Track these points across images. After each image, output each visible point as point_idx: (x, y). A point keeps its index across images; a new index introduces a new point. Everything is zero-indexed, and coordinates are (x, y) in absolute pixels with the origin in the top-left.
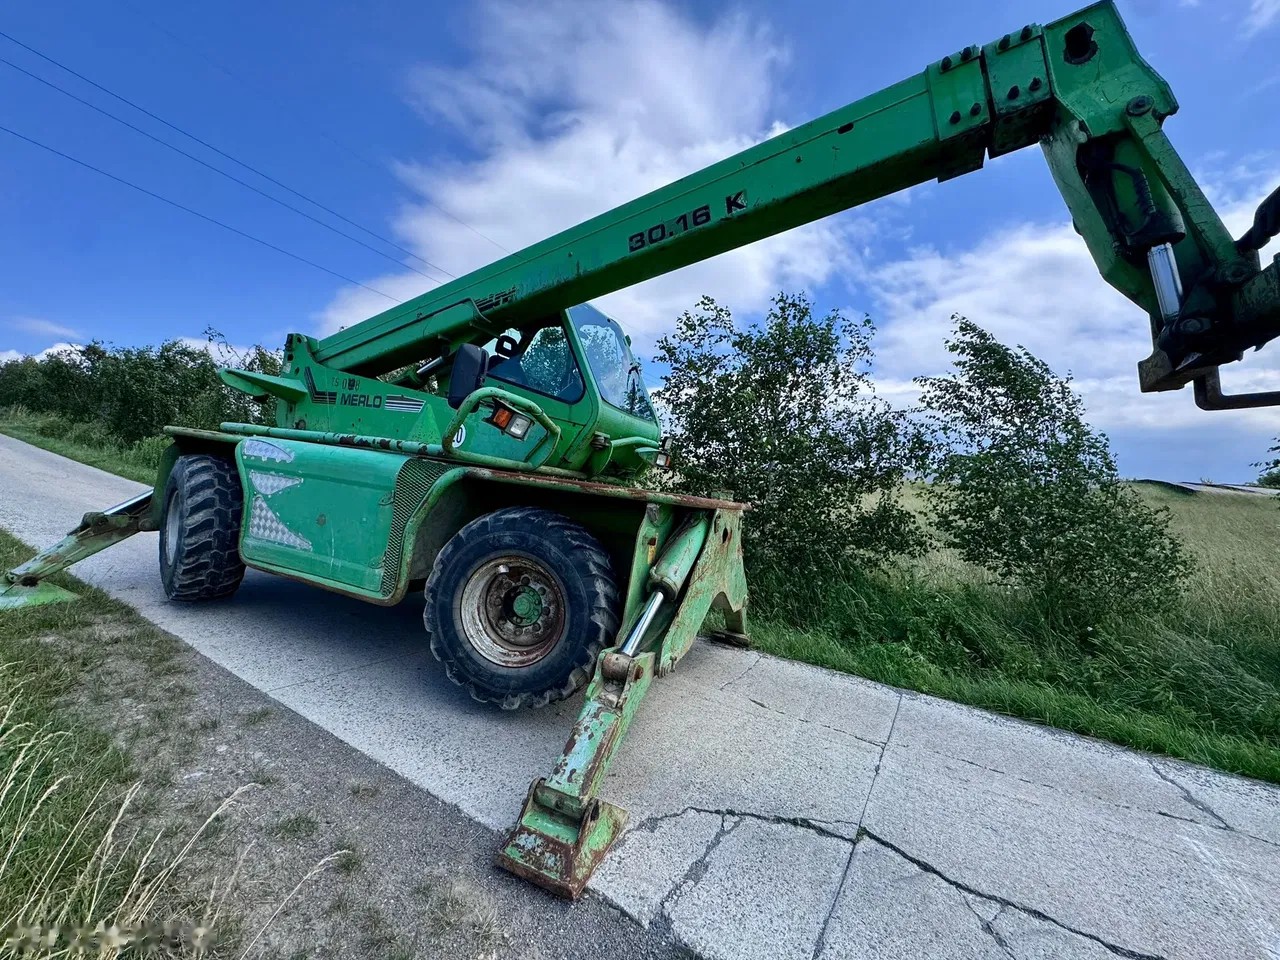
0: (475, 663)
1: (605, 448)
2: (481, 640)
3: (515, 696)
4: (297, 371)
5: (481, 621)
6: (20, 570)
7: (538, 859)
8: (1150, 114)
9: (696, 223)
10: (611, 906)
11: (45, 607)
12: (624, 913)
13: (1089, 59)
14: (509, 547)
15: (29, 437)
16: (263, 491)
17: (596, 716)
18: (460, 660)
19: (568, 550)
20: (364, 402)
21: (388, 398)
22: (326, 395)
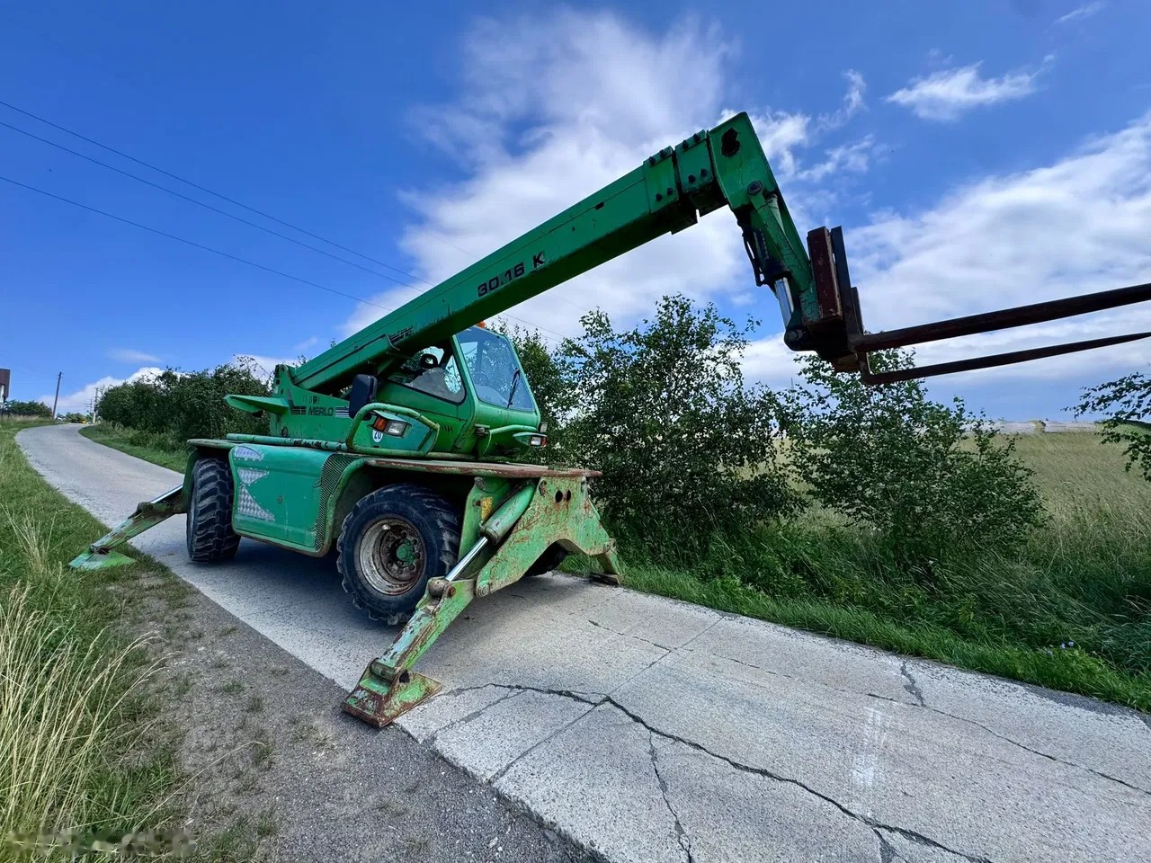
0: (369, 593)
1: (485, 436)
2: (374, 577)
3: (394, 615)
4: (282, 392)
5: (375, 564)
6: (97, 544)
7: (364, 704)
8: (761, 193)
9: (517, 276)
10: (404, 732)
11: (113, 568)
12: (410, 735)
13: (735, 153)
14: (387, 511)
15: (122, 447)
16: (245, 481)
17: (419, 619)
18: (359, 591)
19: (424, 512)
20: (323, 412)
21: (337, 409)
22: (300, 408)
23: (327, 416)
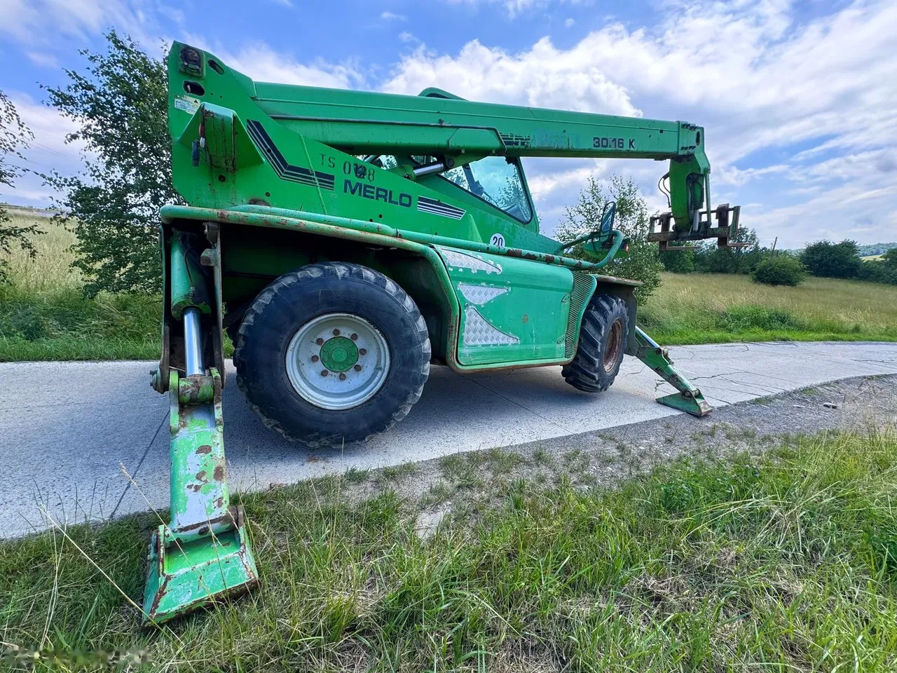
16: (473, 301)
20: (385, 197)
21: (420, 199)
22: (313, 175)
23: (399, 205)
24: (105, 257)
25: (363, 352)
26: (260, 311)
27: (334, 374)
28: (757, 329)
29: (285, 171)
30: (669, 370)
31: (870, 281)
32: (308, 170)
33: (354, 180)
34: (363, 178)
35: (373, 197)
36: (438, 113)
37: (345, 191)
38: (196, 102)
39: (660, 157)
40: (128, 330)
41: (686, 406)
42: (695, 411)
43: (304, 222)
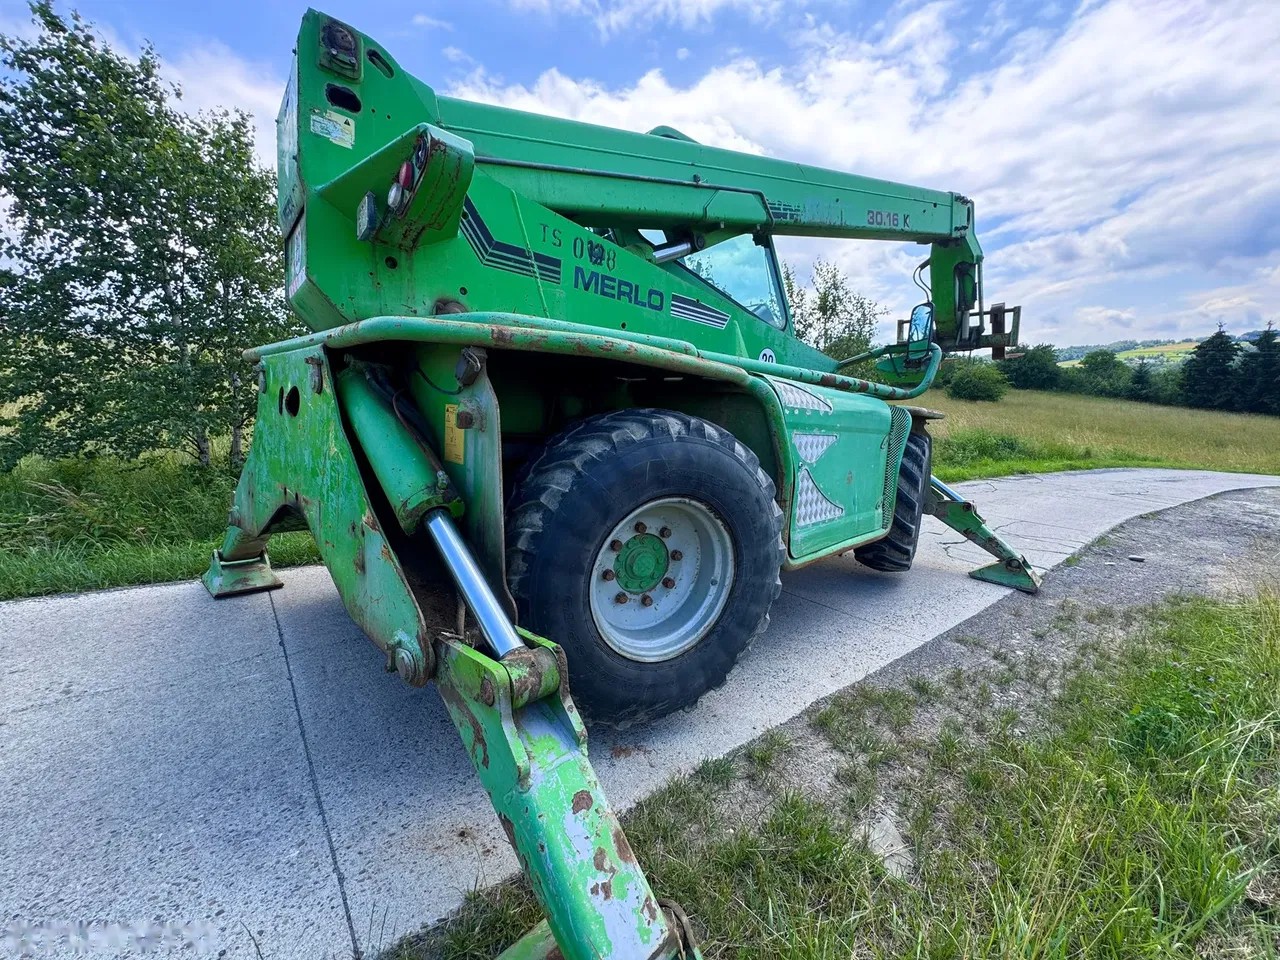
9: (893, 223)
20: (629, 295)
21: (675, 298)
22: (529, 258)
23: (647, 308)
24: (23, 394)
25: (676, 556)
26: (553, 506)
27: (634, 597)
28: (987, 460)
29: (490, 250)
30: (984, 532)
31: (1072, 393)
32: (524, 251)
33: (589, 267)
34: (600, 264)
35: (613, 296)
36: (693, 165)
37: (576, 286)
38: (347, 123)
39: (922, 238)
40: (96, 525)
41: (1015, 581)
42: (1030, 587)
43: (635, 344)
